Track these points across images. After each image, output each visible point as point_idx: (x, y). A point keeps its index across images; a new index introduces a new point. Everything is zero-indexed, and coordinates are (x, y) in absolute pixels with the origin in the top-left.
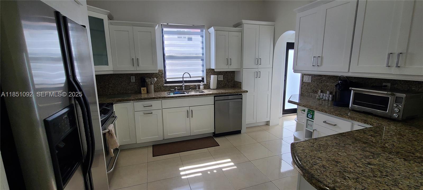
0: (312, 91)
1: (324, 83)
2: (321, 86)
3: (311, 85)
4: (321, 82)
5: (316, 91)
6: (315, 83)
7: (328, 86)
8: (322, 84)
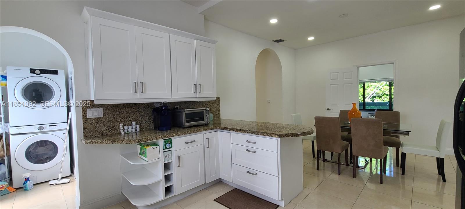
0: (107, 128)
1: (123, 115)
2: (121, 119)
3: (104, 120)
4: (120, 114)
5: (114, 127)
6: (111, 116)
7: (130, 117)
8: (121, 116)
